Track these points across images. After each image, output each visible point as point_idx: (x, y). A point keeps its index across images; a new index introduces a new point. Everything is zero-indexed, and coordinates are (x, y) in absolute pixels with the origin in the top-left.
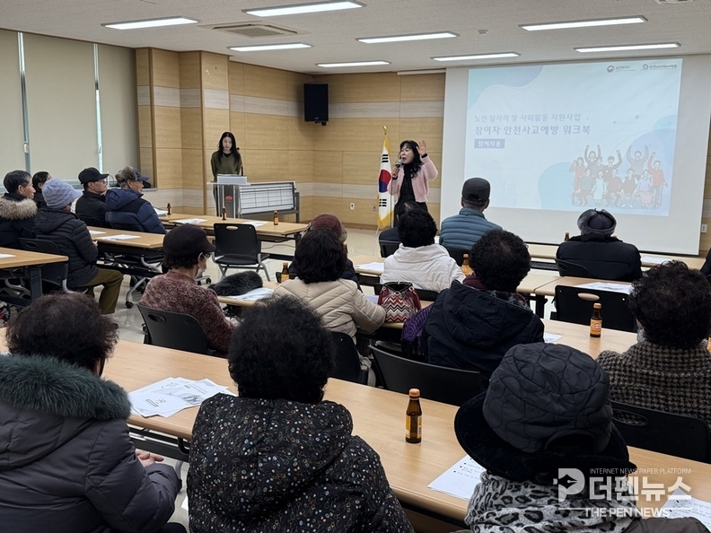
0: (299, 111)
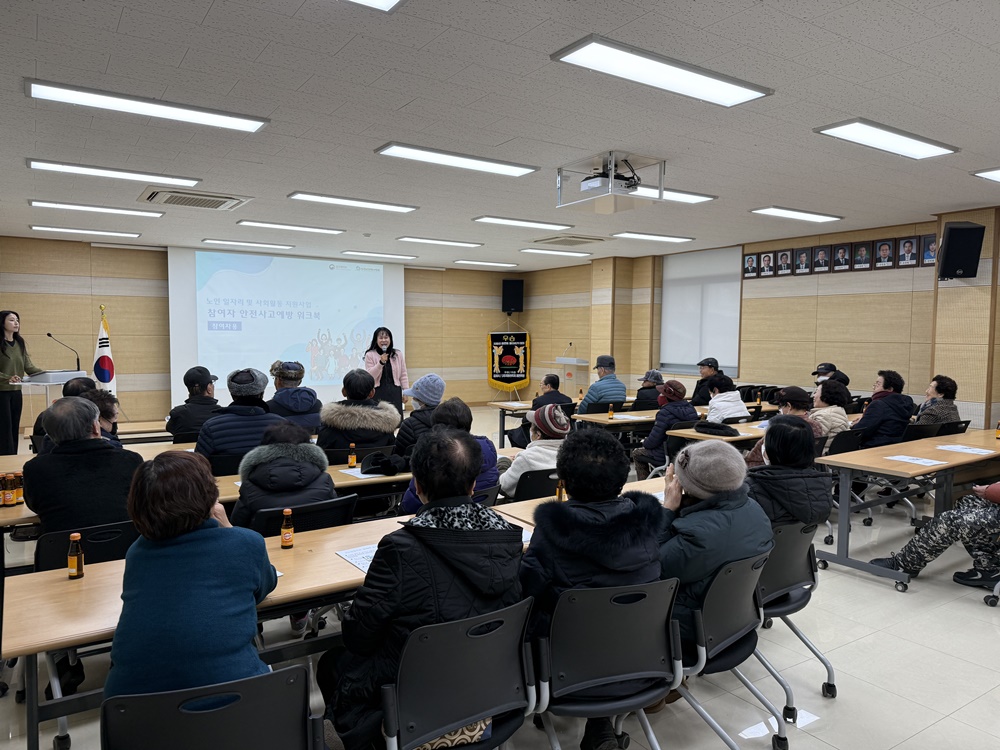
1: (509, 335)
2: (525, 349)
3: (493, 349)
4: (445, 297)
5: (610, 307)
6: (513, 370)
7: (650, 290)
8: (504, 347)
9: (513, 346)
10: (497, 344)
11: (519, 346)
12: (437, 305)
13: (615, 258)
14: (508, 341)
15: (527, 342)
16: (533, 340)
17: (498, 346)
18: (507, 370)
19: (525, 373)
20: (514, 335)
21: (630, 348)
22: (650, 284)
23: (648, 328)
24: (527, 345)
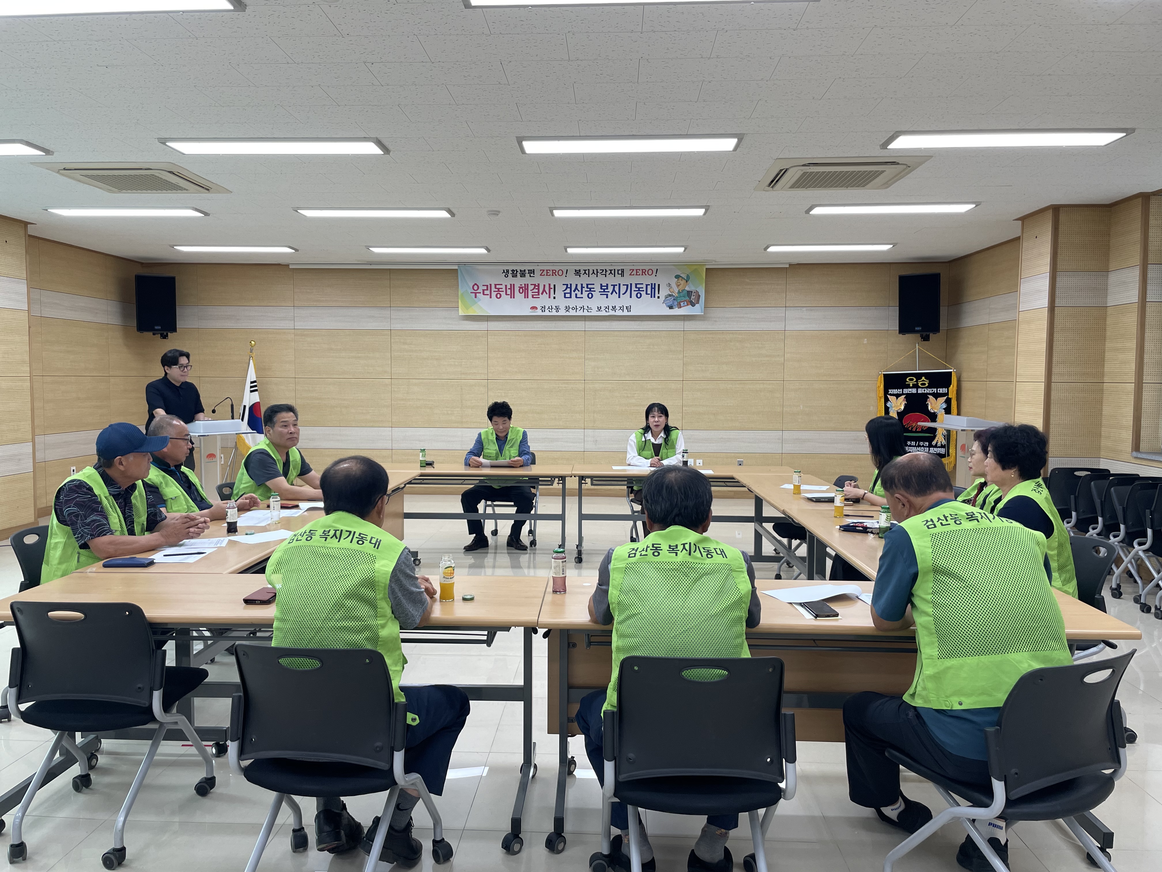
0: (125, 315)
1: (918, 376)
2: (948, 401)
3: (887, 400)
4: (791, 313)
5: (1045, 313)
6: (924, 439)
7: (1135, 274)
8: (908, 397)
9: (925, 396)
10: (895, 391)
11: (937, 396)
12: (778, 326)
13: (1056, 210)
14: (916, 386)
15: (953, 388)
16: (965, 385)
17: (897, 396)
18: (912, 439)
19: (947, 446)
20: (927, 375)
21: (1100, 402)
22: (1137, 259)
23: (1132, 356)
24: (952, 395)
